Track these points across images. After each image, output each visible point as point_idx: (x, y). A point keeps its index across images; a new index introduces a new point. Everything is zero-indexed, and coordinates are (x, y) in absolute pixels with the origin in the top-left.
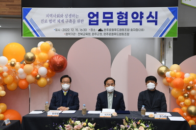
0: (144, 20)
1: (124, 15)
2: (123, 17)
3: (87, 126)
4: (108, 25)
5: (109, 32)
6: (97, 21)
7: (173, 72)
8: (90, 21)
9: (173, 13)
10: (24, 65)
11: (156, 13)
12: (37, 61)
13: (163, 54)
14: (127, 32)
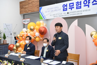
0: (91, 4)
2: (79, 4)
5: (72, 13)
6: (66, 9)
8: (64, 9)
14: (81, 12)
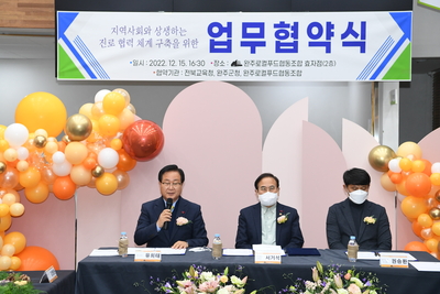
0: (336, 41)
1: (289, 30)
2: (287, 33)
3: (229, 283)
4: (253, 51)
5: (255, 68)
6: (229, 43)
7: (405, 160)
8: (213, 43)
9: (401, 25)
10: (67, 144)
11: (363, 24)
12: (95, 135)
13: (377, 120)
14: (296, 68)
